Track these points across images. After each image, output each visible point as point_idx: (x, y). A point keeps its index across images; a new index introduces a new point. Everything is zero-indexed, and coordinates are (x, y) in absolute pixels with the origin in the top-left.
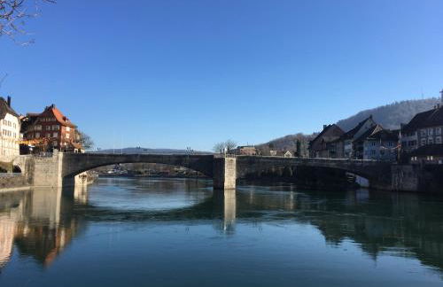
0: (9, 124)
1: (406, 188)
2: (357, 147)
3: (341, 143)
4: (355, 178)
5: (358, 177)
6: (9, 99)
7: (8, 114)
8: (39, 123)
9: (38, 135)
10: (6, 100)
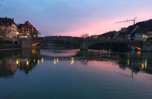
0: (14, 27)
1: (147, 50)
2: (132, 35)
3: (127, 34)
4: (131, 47)
5: (132, 46)
6: (13, 19)
7: (13, 24)
8: (23, 27)
9: (23, 31)
10: (12, 19)
